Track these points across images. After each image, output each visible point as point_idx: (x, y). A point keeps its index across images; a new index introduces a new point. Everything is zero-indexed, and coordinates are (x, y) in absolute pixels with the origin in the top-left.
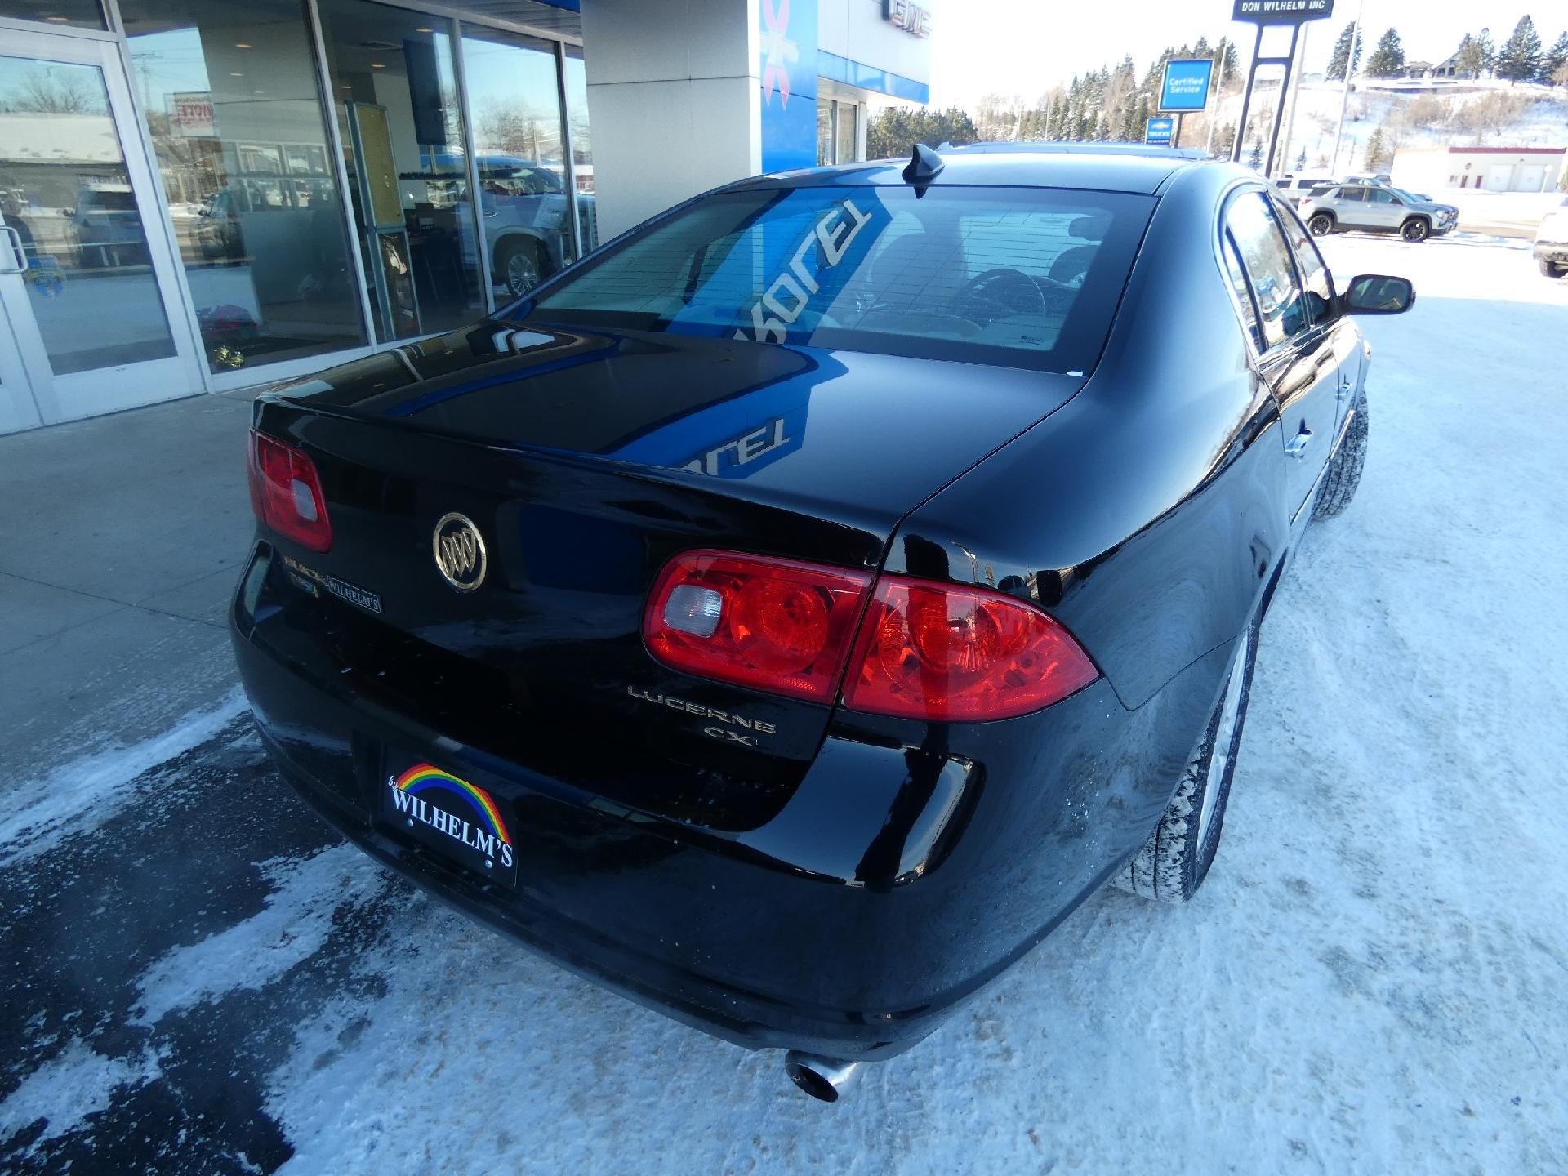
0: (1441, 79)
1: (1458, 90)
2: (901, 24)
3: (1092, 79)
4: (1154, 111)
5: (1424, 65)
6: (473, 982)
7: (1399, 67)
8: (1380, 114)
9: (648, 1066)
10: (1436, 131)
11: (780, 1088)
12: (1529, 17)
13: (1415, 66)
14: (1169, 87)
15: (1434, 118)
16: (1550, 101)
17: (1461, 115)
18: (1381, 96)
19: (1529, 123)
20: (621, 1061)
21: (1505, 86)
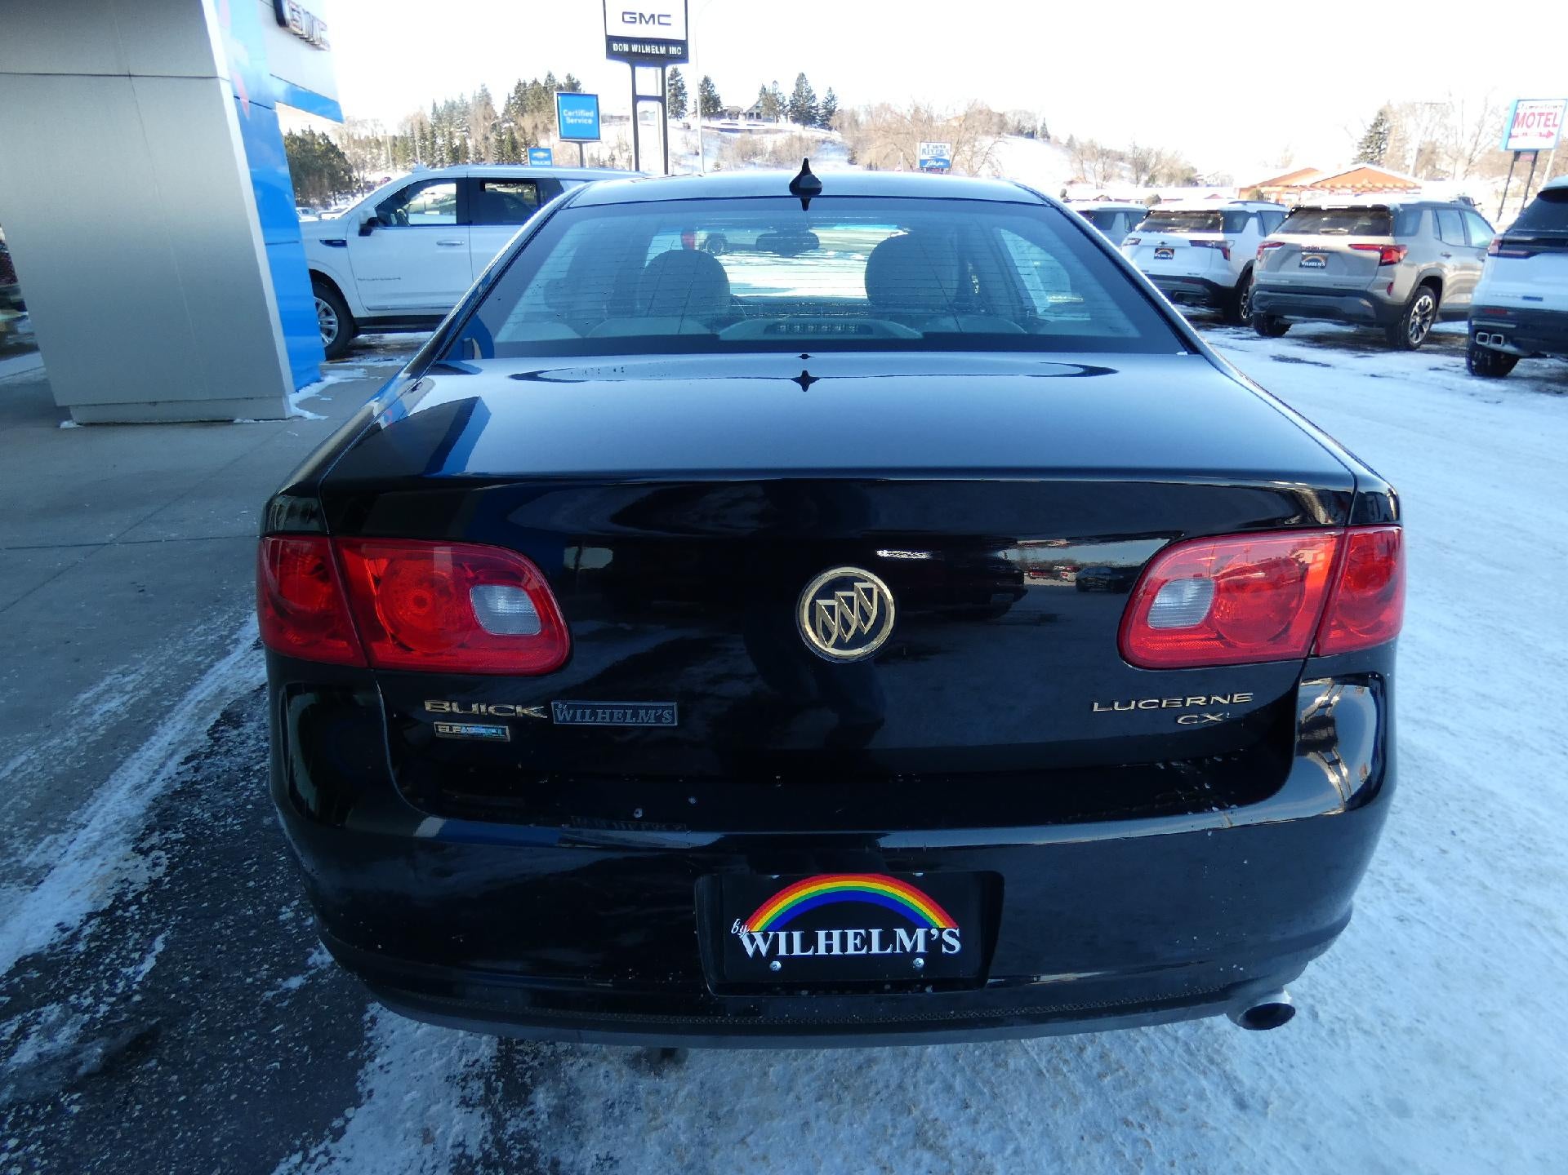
0: (752, 122)
1: (767, 132)
2: (300, 33)
3: (452, 107)
4: (523, 140)
5: (737, 109)
6: (715, 1151)
7: (719, 110)
8: (715, 151)
9: (975, 1121)
10: (760, 166)
11: (1095, 1072)
12: (803, 75)
13: (732, 110)
14: (564, 118)
15: (755, 154)
16: (832, 142)
17: (774, 152)
18: (711, 134)
19: (823, 160)
20: (948, 1133)
21: (798, 128)
